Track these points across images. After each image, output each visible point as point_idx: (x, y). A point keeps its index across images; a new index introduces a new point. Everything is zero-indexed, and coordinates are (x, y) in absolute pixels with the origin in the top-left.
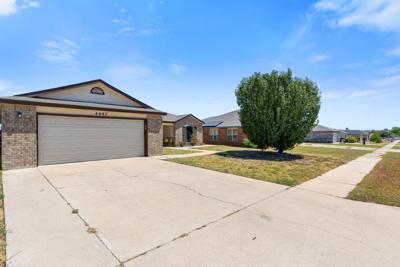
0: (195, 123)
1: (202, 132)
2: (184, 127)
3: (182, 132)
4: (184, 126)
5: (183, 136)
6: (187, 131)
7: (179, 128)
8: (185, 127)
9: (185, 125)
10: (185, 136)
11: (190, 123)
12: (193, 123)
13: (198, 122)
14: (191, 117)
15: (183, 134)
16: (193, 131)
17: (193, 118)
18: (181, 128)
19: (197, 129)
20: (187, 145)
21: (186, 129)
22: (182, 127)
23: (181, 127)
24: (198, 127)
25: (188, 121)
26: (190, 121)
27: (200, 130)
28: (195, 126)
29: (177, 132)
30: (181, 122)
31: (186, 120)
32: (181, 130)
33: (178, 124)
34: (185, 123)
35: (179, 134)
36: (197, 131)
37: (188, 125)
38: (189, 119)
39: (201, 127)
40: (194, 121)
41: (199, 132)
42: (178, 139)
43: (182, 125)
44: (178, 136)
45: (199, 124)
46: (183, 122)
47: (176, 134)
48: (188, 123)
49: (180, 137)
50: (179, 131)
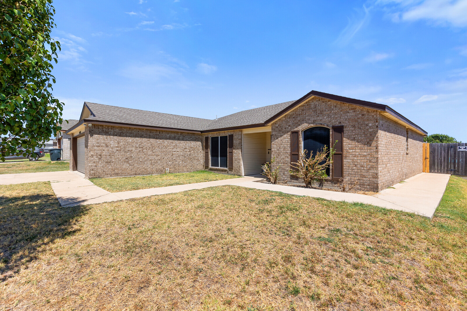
0: (335, 114)
1: (375, 144)
2: (293, 133)
3: (289, 146)
4: (296, 129)
5: (291, 155)
6: (306, 141)
7: (281, 136)
8: (298, 132)
9: (299, 125)
10: (298, 155)
11: (318, 116)
12: (329, 116)
14: (320, 99)
15: (291, 150)
17: (329, 101)
18: (285, 136)
19: (345, 135)
21: (300, 137)
22: (290, 133)
23: (285, 133)
24: (354, 126)
25: (307, 114)
26: (316, 112)
27: (363, 135)
28: (337, 124)
29: (276, 146)
30: (285, 119)
31: (303, 110)
32: (286, 140)
33: (278, 126)
34: (299, 121)
35: (280, 151)
36: (348, 141)
37: (309, 124)
38: (313, 106)
39: (367, 125)
40: (333, 110)
41: (358, 142)
42: (279, 163)
43: (289, 126)
44: (278, 155)
45: (359, 114)
46: (293, 118)
47: (273, 150)
48: (309, 120)
49: (284, 157)
50: (280, 144)
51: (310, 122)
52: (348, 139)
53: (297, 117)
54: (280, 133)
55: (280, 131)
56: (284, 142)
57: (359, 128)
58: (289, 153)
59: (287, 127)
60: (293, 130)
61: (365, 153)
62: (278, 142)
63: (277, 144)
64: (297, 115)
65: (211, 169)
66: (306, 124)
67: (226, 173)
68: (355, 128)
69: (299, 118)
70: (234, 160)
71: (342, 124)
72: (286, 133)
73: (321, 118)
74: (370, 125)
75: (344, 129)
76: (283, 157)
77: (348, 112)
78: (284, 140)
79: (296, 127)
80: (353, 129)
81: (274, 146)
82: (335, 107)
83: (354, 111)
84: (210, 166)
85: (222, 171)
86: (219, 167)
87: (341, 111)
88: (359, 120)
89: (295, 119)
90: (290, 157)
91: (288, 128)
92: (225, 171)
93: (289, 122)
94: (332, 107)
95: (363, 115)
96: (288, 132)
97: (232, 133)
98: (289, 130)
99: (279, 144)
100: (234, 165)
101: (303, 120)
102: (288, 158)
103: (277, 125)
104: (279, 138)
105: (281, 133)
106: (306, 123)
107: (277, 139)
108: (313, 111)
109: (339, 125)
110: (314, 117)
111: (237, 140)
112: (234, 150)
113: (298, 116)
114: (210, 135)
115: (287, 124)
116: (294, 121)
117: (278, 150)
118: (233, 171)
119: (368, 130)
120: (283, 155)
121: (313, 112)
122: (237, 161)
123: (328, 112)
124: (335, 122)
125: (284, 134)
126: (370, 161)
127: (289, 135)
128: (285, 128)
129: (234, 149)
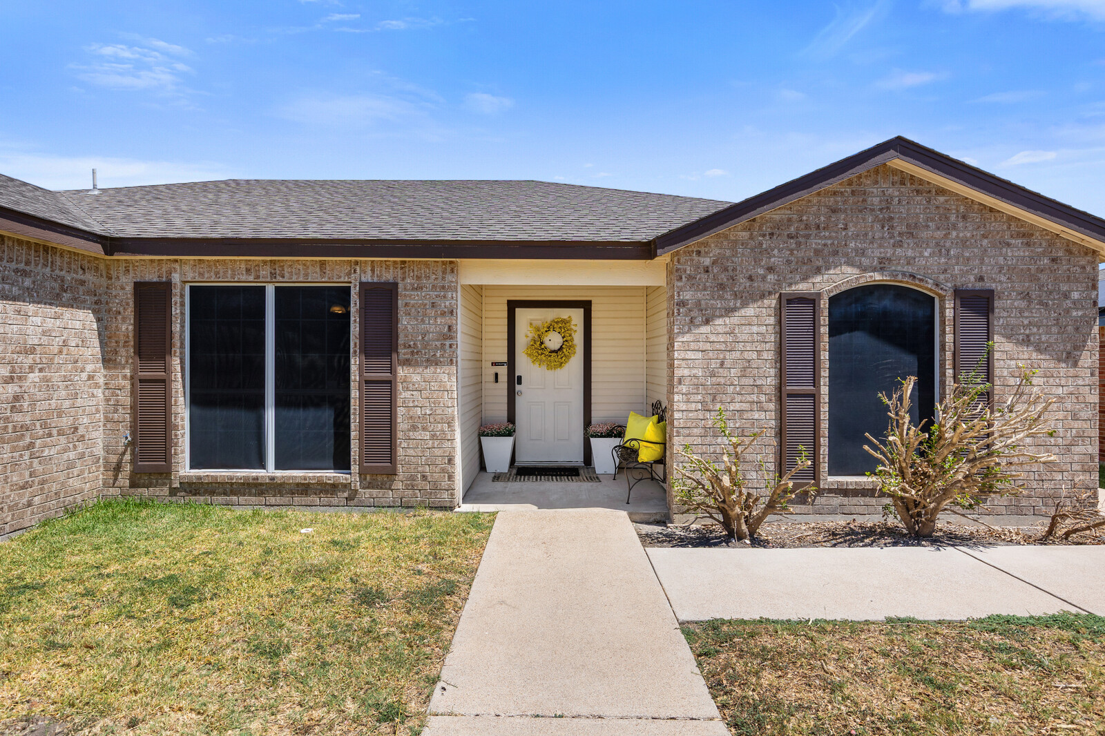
0: (964, 243)
1: (1089, 359)
2: (790, 302)
3: (770, 356)
4: (802, 287)
5: (781, 395)
6: (844, 337)
7: (729, 311)
8: (810, 301)
9: (818, 271)
10: (814, 397)
11: (899, 244)
12: (940, 249)
13: (1027, 234)
14: (904, 179)
15: (781, 374)
16: (946, 338)
17: (941, 191)
18: (750, 311)
19: (998, 322)
20: (838, 500)
21: (824, 319)
22: (772, 302)
23: (747, 298)
24: (1026, 296)
25: (852, 230)
26: (892, 227)
27: (1055, 330)
28: (970, 282)
29: (700, 355)
30: (751, 238)
31: (834, 211)
32: (755, 329)
33: (714, 263)
34: (817, 252)
35: (722, 380)
36: (1009, 346)
37: (865, 270)
38: (876, 200)
39: (1066, 296)
40: (955, 227)
41: (1039, 350)
42: (715, 436)
43: (770, 269)
44: (709, 399)
45: (1043, 254)
46: (790, 237)
47: (686, 372)
48: (863, 253)
49: (745, 406)
50: (723, 347)
51: (865, 262)
52: (1008, 337)
53: (808, 237)
54: (721, 298)
55: (722, 287)
56: (745, 337)
57: (1041, 303)
58: (771, 390)
59: (761, 271)
60: (787, 290)
61: (1060, 391)
62: (713, 338)
63: (708, 346)
64: (807, 227)
65: (193, 488)
66: (849, 270)
67: (335, 501)
68: (1030, 302)
69: (815, 243)
70: (402, 424)
71: (989, 285)
72: (755, 301)
73: (910, 253)
74: (1075, 295)
75: (996, 304)
76: (737, 406)
77: (1008, 245)
78: (746, 329)
79: (805, 278)
80: (1023, 304)
81: (690, 355)
82: (964, 217)
83: (1028, 244)
84: (184, 469)
85: (304, 489)
86: (271, 471)
87: (984, 236)
88: (1043, 277)
89: (799, 244)
90: (772, 406)
91: (764, 278)
92: (327, 492)
93: (768, 252)
94: (953, 218)
95: (1054, 260)
96: (762, 297)
97: (388, 276)
98: (768, 287)
99: (718, 346)
100: (400, 452)
101: (836, 253)
102: (762, 409)
103: (707, 261)
104: (719, 321)
105: (728, 295)
106: (850, 263)
107: (707, 322)
108: (876, 219)
109: (979, 286)
110: (880, 246)
111: (425, 315)
112: (401, 372)
113: (813, 232)
114: (183, 274)
115: (757, 262)
116: (791, 251)
117: (713, 375)
118: (398, 485)
119: (1068, 311)
120: (738, 398)
121: (877, 226)
122: (424, 429)
123: (939, 234)
124: (963, 273)
125: (745, 305)
126: (1075, 418)
127: (772, 312)
128: (750, 278)
129: (407, 363)
